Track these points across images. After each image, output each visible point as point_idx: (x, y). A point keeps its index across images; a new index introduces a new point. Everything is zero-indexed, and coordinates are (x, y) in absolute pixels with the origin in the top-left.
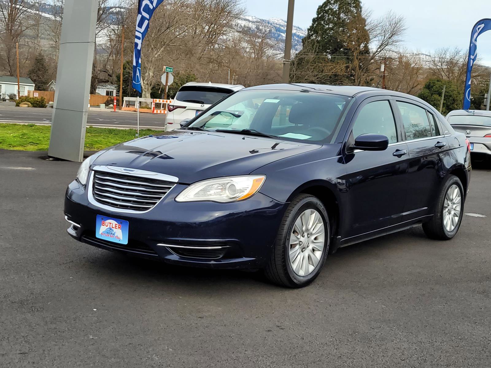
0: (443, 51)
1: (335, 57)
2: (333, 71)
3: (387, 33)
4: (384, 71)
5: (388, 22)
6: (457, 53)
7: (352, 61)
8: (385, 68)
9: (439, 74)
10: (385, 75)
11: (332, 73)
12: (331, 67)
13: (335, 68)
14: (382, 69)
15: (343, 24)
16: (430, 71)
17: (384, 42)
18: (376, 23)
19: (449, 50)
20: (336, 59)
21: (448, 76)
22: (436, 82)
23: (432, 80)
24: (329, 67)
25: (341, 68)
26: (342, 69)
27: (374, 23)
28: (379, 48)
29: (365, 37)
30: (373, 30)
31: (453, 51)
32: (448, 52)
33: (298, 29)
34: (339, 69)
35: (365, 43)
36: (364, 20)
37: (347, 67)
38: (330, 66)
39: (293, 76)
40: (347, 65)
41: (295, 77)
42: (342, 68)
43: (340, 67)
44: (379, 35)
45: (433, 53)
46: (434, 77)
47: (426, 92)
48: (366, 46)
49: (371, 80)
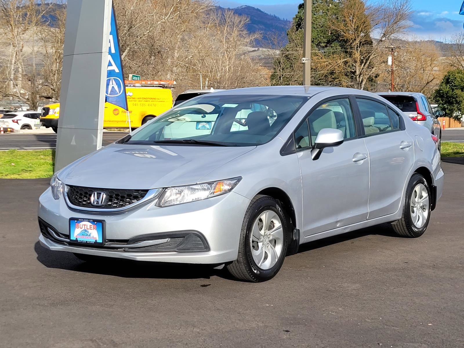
1: (329, 51)
2: (329, 68)
3: (391, 18)
4: (392, 65)
5: (392, 5)
7: (351, 54)
8: (392, 61)
9: (458, 65)
10: (394, 69)
11: (328, 70)
12: (326, 63)
13: (331, 65)
14: (390, 63)
18: (377, 6)
20: (332, 53)
22: (456, 74)
23: (452, 73)
25: (338, 64)
26: (339, 66)
27: (374, 7)
30: (374, 15)
34: (336, 66)
35: (365, 32)
37: (346, 63)
39: (280, 77)
40: (346, 60)
41: (282, 78)
42: (340, 63)
43: (336, 63)
44: (382, 21)
46: (453, 69)
47: (446, 88)
48: (367, 35)
49: (376, 77)
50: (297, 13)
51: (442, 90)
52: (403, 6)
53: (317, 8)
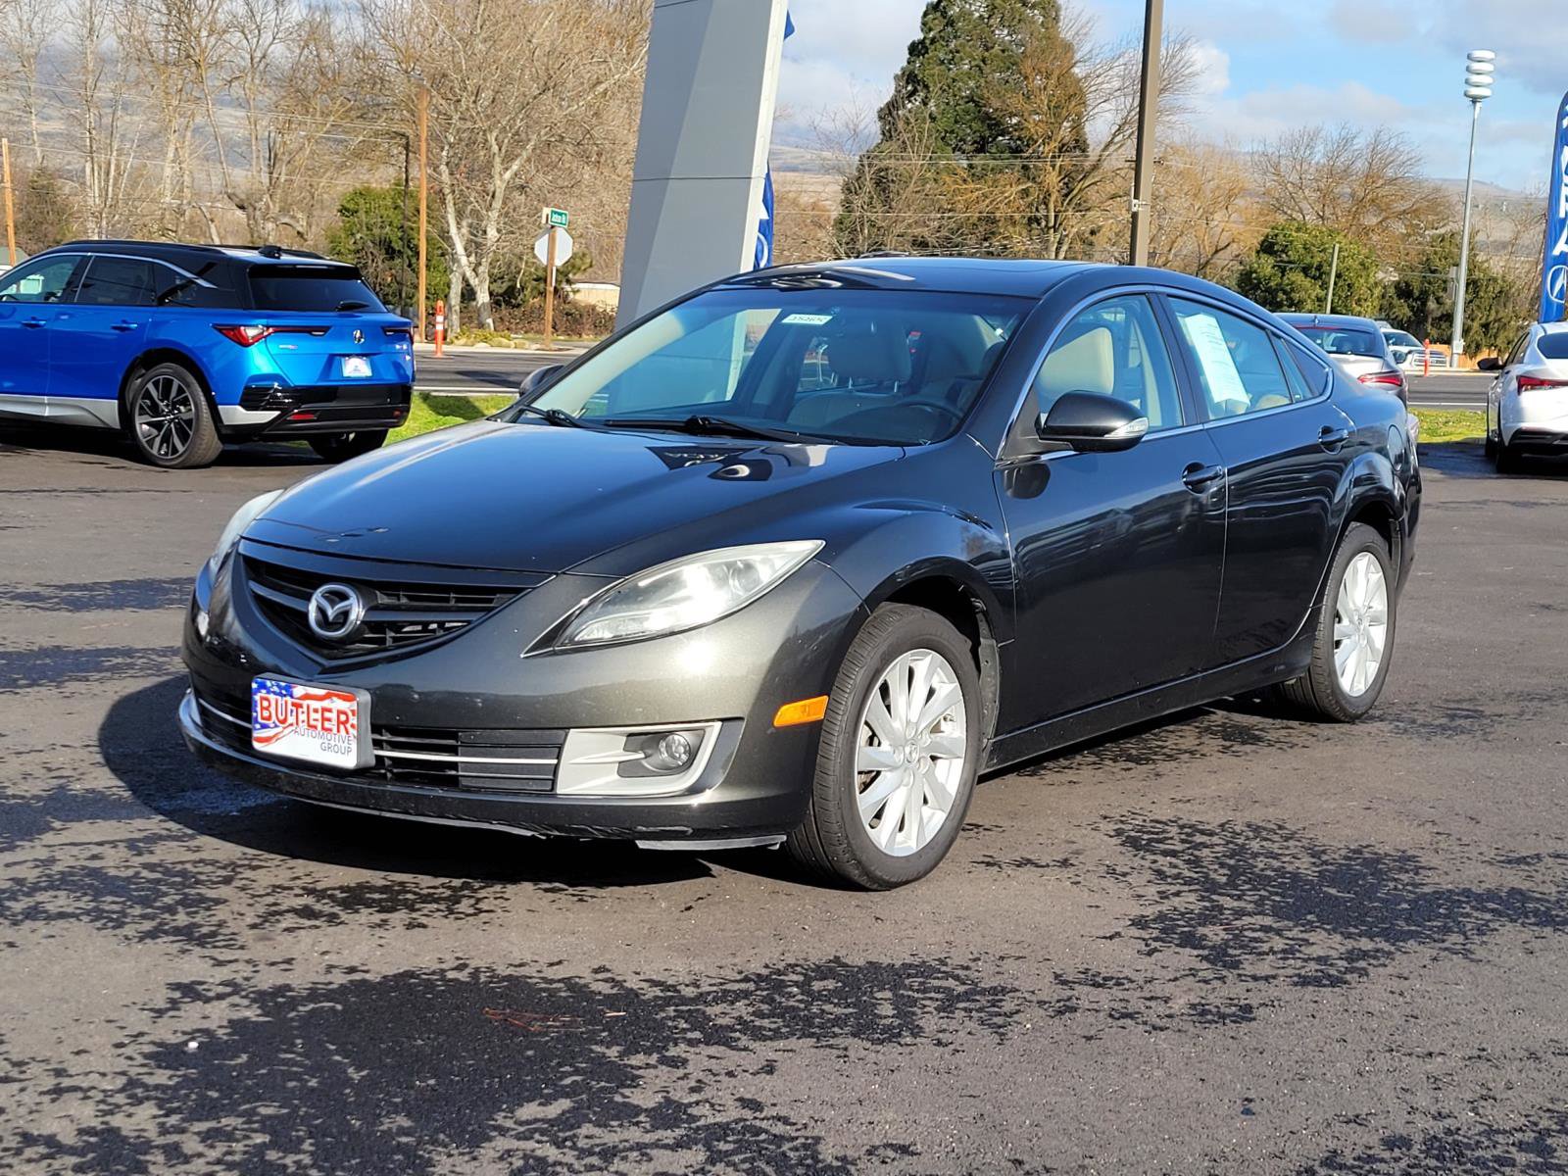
0: (1305, 137)
1: (984, 164)
2: (982, 206)
6: (1347, 141)
7: (1038, 175)
9: (1293, 209)
11: (980, 212)
12: (977, 193)
13: (989, 198)
15: (1004, 59)
16: (1266, 198)
18: (1107, 54)
19: (1323, 134)
20: (990, 169)
21: (1321, 213)
22: (1296, 231)
24: (970, 194)
25: (1006, 197)
26: (1009, 201)
27: (1101, 56)
28: (1121, 129)
29: (1071, 99)
30: (1098, 77)
31: (1335, 136)
32: (1319, 141)
34: (1001, 202)
35: (1070, 119)
36: (1068, 48)
37: (1026, 193)
38: (975, 190)
39: (862, 224)
40: (1025, 187)
41: (866, 227)
42: (1011, 194)
43: (1002, 194)
44: (1117, 94)
45: (1275, 145)
46: (1281, 219)
47: (1266, 266)
48: (1077, 127)
49: (1093, 233)
50: (905, 64)
51: (1255, 272)
52: (1173, 57)
53: (958, 52)
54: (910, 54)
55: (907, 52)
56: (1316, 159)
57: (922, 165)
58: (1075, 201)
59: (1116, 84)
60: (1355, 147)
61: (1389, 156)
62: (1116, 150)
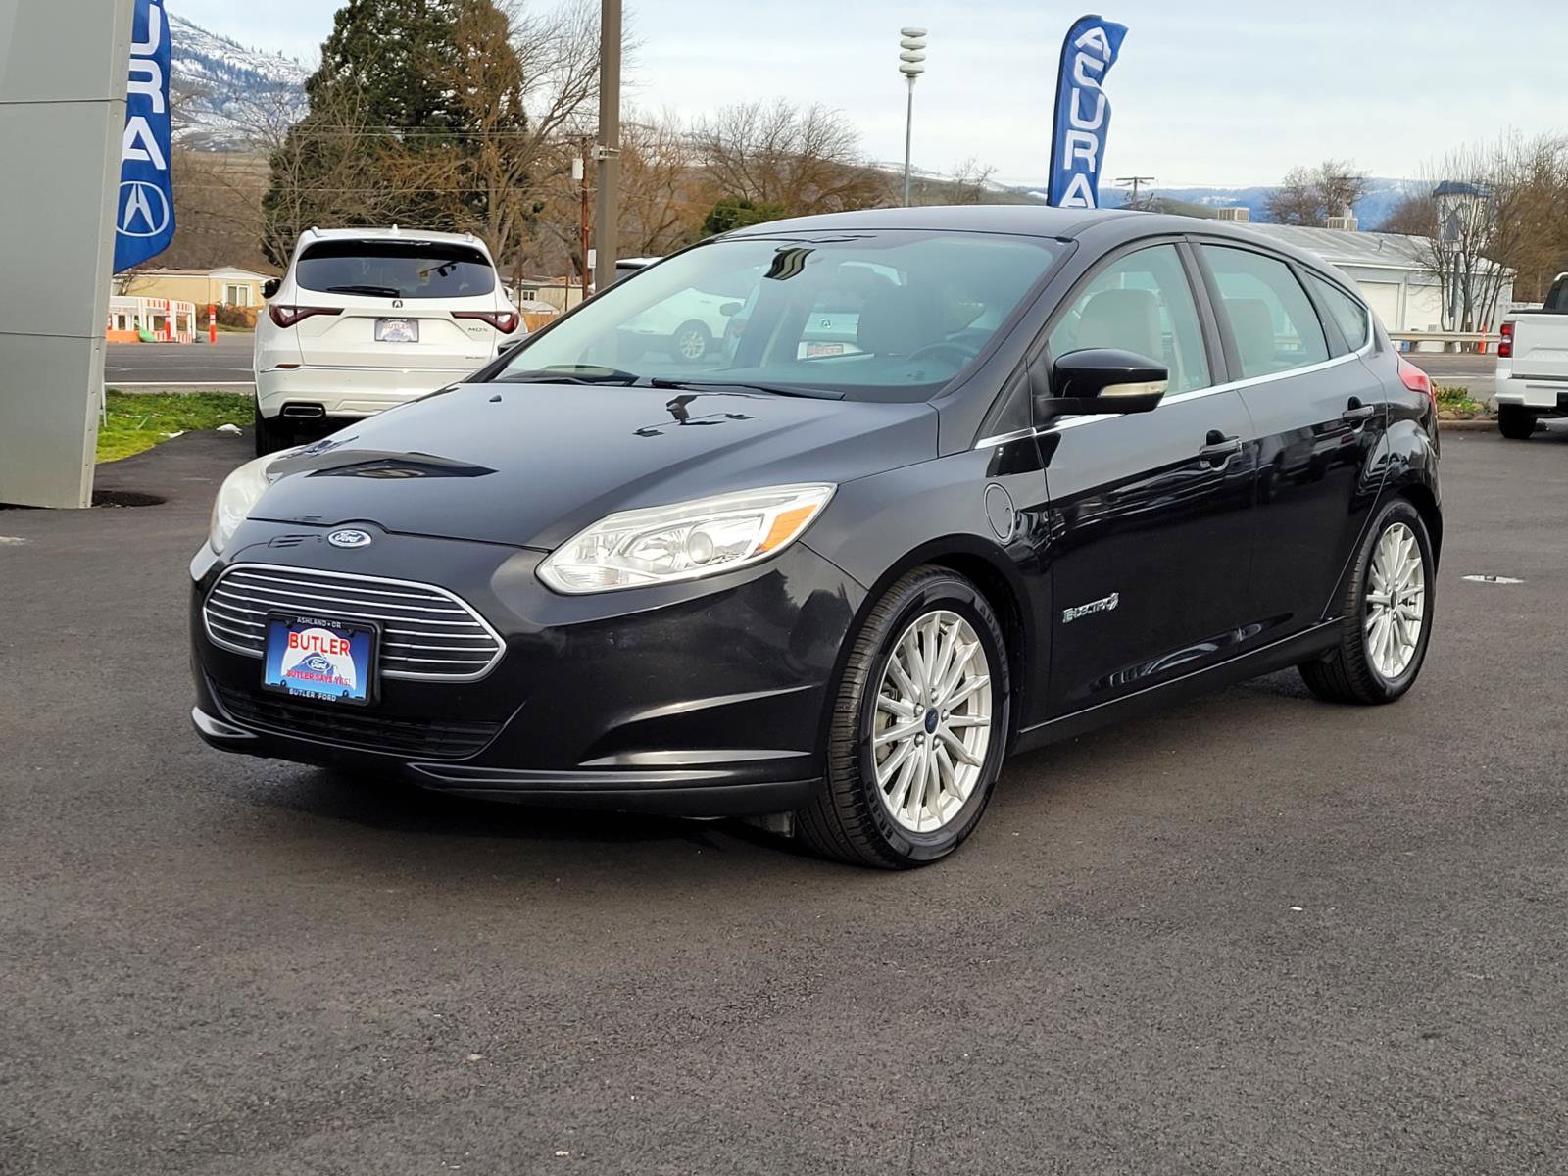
0: (744, 114)
1: (420, 138)
2: (420, 182)
4: (583, 180)
6: (785, 118)
7: (476, 150)
8: (584, 171)
10: (588, 190)
11: (418, 188)
12: (413, 168)
13: (426, 173)
14: (578, 173)
15: (437, 29)
16: (708, 176)
17: (571, 87)
18: (543, 25)
19: (761, 110)
20: (427, 142)
21: (762, 190)
22: (738, 210)
23: (727, 205)
24: (406, 169)
25: (444, 172)
26: (448, 177)
27: (537, 28)
28: (560, 103)
29: (507, 73)
30: (534, 49)
31: (773, 113)
32: (757, 118)
33: (229, 46)
34: (439, 177)
35: (508, 92)
36: (502, 20)
37: (465, 169)
38: (409, 165)
39: (293, 201)
40: (464, 162)
41: (298, 204)
42: (450, 170)
43: (440, 168)
44: (555, 66)
45: (714, 121)
46: (724, 195)
48: (516, 101)
49: (536, 210)
50: (332, 33)
54: (337, 23)
55: (333, 20)
56: (755, 136)
57: (356, 138)
58: (516, 176)
59: (553, 56)
60: (793, 124)
61: (825, 133)
62: (555, 125)
